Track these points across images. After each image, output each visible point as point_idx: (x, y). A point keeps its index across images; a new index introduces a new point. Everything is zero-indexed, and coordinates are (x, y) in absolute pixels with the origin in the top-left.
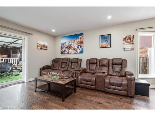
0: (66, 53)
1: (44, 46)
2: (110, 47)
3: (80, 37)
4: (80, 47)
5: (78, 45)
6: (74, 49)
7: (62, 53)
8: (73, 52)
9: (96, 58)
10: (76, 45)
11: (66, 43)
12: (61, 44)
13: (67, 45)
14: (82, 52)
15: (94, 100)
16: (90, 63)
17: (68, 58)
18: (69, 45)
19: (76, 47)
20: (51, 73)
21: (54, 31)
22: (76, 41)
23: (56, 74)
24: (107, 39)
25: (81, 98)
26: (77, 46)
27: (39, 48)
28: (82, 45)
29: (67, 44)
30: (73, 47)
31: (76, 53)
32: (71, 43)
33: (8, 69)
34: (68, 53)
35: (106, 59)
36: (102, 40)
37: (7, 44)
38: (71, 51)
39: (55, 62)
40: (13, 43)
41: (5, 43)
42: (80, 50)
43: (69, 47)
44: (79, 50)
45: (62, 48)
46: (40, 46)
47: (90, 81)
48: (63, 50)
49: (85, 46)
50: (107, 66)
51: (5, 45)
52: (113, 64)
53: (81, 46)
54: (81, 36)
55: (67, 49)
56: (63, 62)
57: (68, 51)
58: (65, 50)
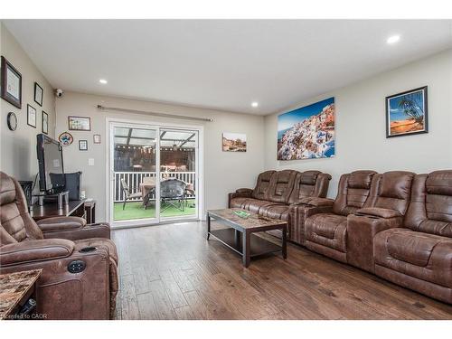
0: (290, 157)
1: (238, 143)
2: (426, 132)
3: (324, 109)
4: (324, 137)
5: (321, 135)
6: (309, 145)
7: (280, 158)
8: (307, 153)
9: (369, 172)
10: (315, 135)
11: (289, 130)
12: (279, 133)
13: (291, 136)
14: (330, 153)
15: (321, 284)
16: (349, 187)
17: (292, 171)
18: (298, 135)
19: (314, 140)
20: (247, 206)
21: (255, 105)
22: (314, 122)
23: (257, 209)
24: (411, 104)
25: (290, 273)
26: (318, 137)
27: (228, 148)
28: (331, 132)
29: (292, 134)
30: (307, 139)
31: (313, 157)
32: (301, 130)
33: (178, 192)
34: (294, 158)
35: (403, 173)
36: (396, 110)
37: (179, 144)
38: (302, 152)
39: (263, 181)
40: (188, 140)
41: (176, 143)
42: (326, 147)
43: (298, 141)
44: (322, 148)
45: (280, 143)
46: (229, 144)
47: (331, 235)
48: (283, 149)
49: (338, 134)
50: (402, 199)
51: (175, 145)
52: (426, 191)
53: (328, 136)
54: (327, 107)
55: (291, 147)
56: (280, 180)
57: (293, 153)
58: (287, 150)
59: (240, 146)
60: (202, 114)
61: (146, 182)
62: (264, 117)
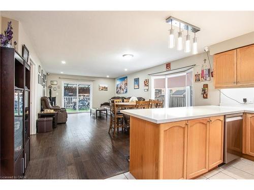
0: (119, 92)
1: (105, 88)
2: (139, 88)
6: (123, 89)
7: (117, 93)
8: (122, 92)
11: (119, 84)
12: (117, 85)
14: (126, 92)
18: (121, 86)
21: (108, 76)
22: (124, 83)
28: (126, 86)
36: (135, 82)
42: (126, 90)
43: (120, 88)
45: (117, 88)
46: (101, 88)
48: (118, 90)
49: (128, 87)
54: (126, 79)
59: (105, 89)
60: (92, 79)
61: (74, 100)
62: (114, 79)
